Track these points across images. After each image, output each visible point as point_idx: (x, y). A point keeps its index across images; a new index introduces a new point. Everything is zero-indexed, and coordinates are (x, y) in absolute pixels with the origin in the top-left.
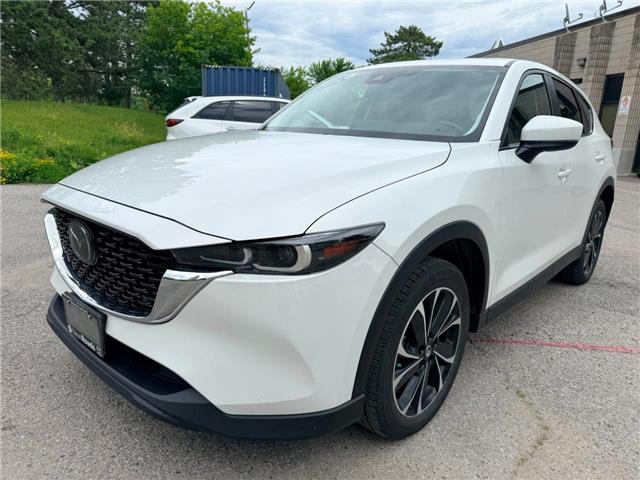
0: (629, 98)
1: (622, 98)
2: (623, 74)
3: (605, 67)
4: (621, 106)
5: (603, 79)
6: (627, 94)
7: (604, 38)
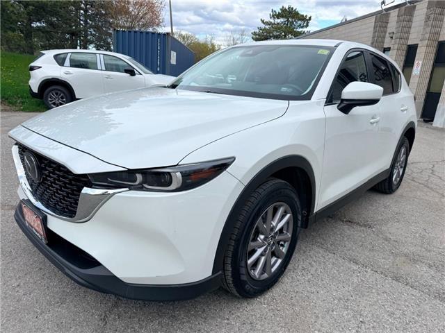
0: (421, 62)
1: (416, 62)
2: (417, 44)
3: (407, 39)
4: (415, 68)
5: (405, 48)
6: (419, 59)
7: (407, 17)
